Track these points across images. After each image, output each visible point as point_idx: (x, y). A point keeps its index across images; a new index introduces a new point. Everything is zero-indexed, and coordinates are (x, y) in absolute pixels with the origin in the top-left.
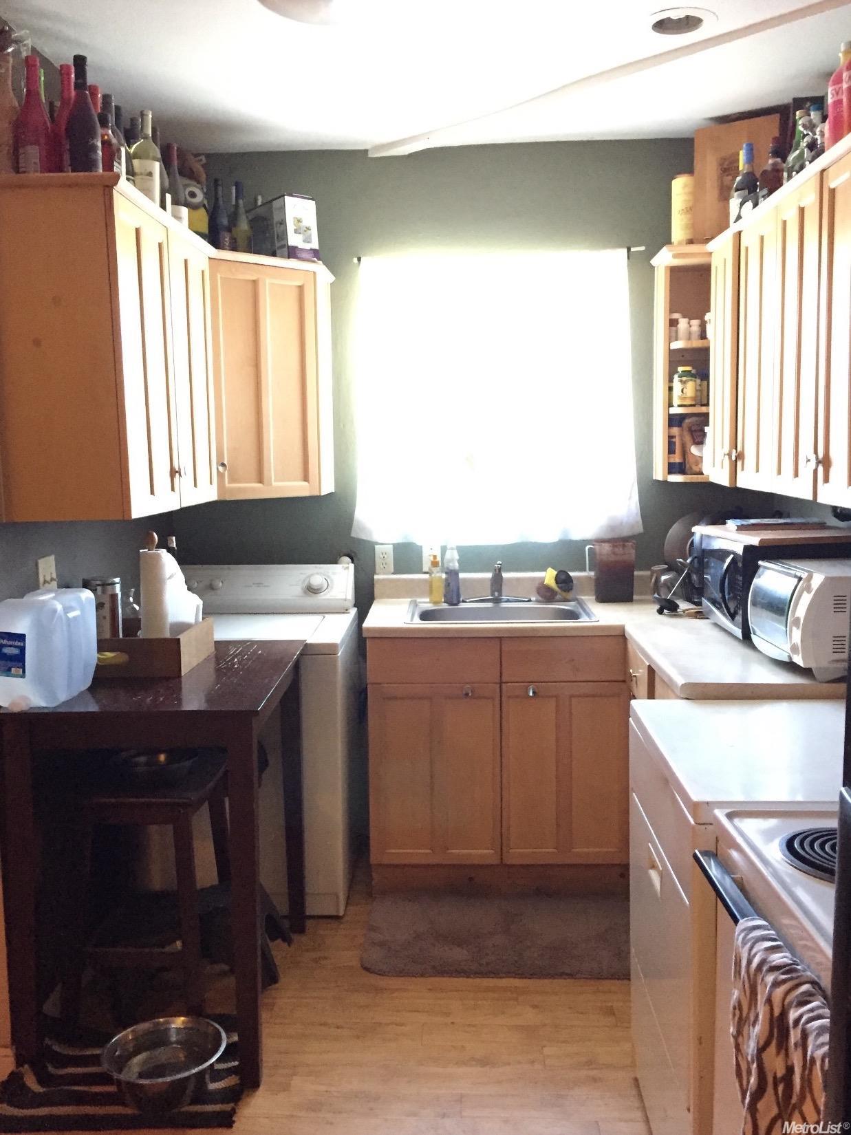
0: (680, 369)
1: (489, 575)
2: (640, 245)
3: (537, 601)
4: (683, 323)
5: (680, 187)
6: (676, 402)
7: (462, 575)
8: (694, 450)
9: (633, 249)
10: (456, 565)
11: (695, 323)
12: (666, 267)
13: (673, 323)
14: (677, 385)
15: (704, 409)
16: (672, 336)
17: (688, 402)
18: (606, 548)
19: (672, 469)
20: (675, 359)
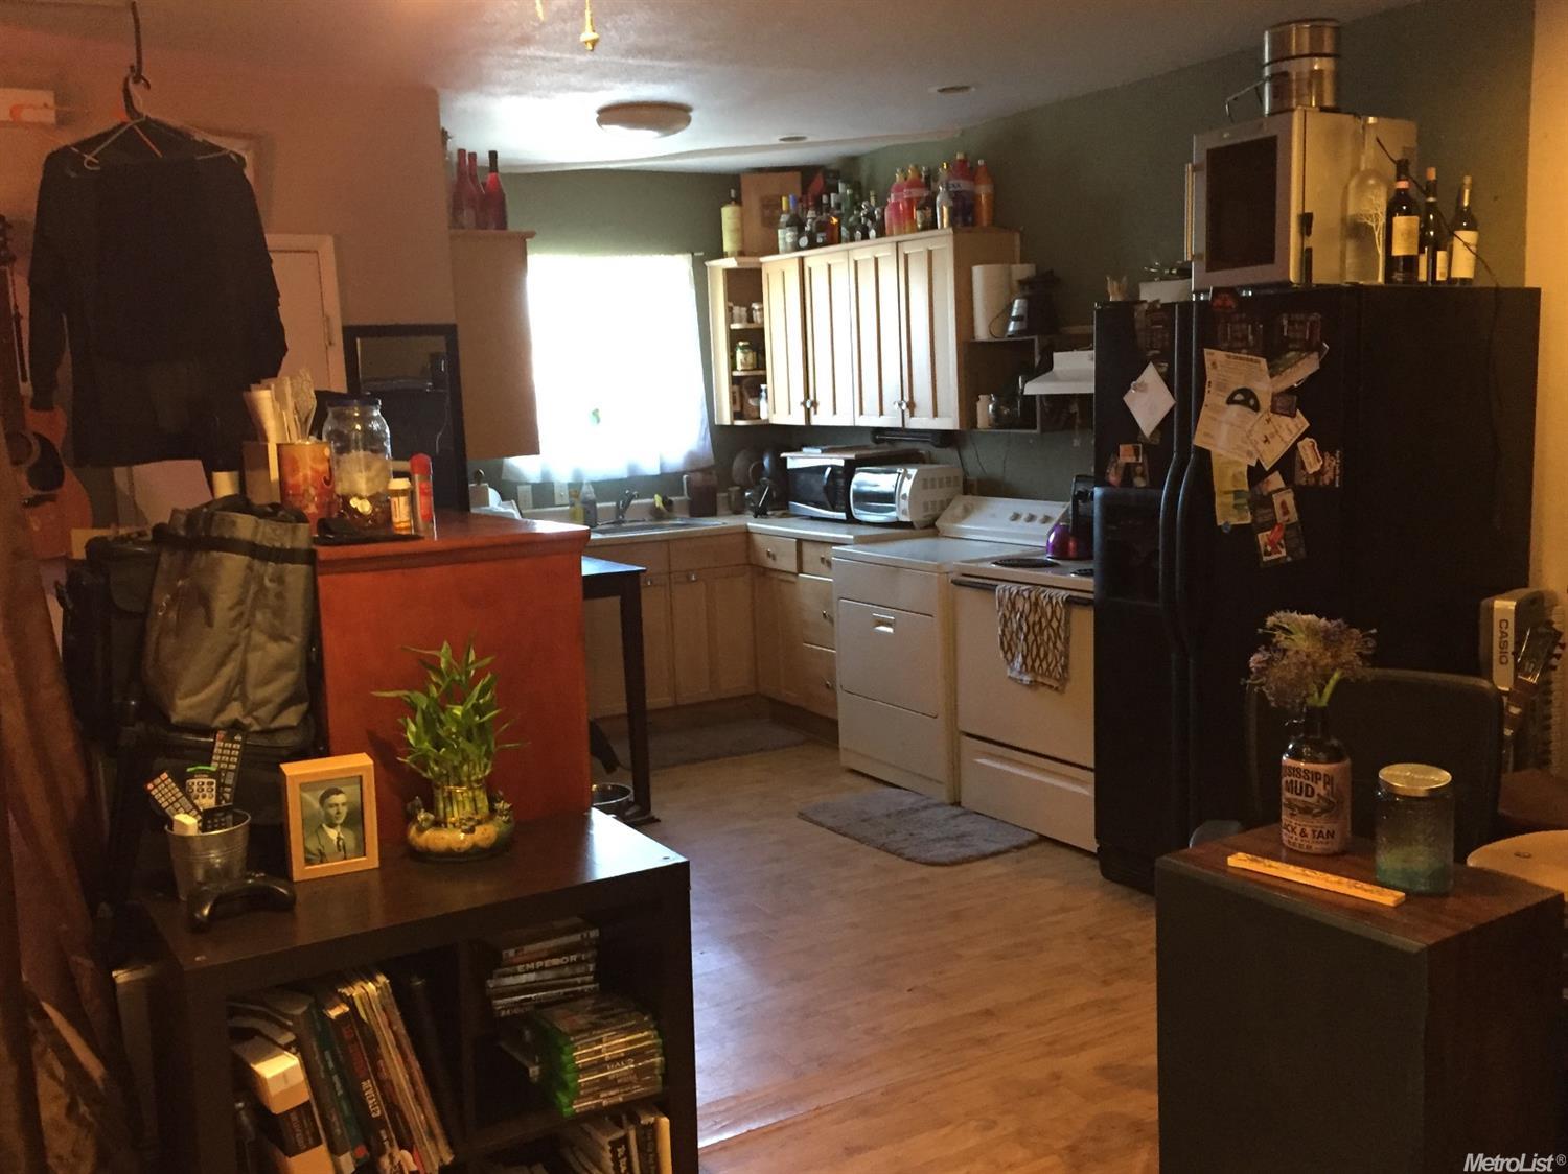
0: (741, 343)
1: (614, 504)
2: (700, 251)
3: (651, 521)
4: (736, 310)
5: (728, 213)
6: (739, 367)
7: (598, 505)
8: (751, 402)
9: (696, 254)
10: (592, 496)
11: (744, 309)
12: (724, 270)
13: (729, 310)
14: (740, 355)
15: (761, 372)
16: (730, 319)
17: (749, 368)
18: (699, 477)
19: (737, 415)
20: (734, 337)
